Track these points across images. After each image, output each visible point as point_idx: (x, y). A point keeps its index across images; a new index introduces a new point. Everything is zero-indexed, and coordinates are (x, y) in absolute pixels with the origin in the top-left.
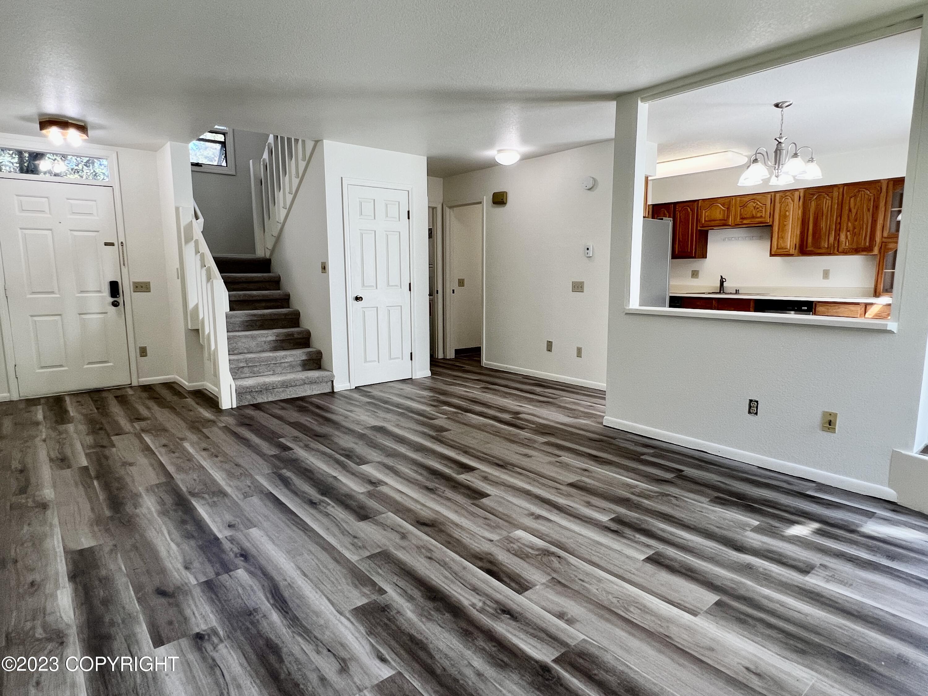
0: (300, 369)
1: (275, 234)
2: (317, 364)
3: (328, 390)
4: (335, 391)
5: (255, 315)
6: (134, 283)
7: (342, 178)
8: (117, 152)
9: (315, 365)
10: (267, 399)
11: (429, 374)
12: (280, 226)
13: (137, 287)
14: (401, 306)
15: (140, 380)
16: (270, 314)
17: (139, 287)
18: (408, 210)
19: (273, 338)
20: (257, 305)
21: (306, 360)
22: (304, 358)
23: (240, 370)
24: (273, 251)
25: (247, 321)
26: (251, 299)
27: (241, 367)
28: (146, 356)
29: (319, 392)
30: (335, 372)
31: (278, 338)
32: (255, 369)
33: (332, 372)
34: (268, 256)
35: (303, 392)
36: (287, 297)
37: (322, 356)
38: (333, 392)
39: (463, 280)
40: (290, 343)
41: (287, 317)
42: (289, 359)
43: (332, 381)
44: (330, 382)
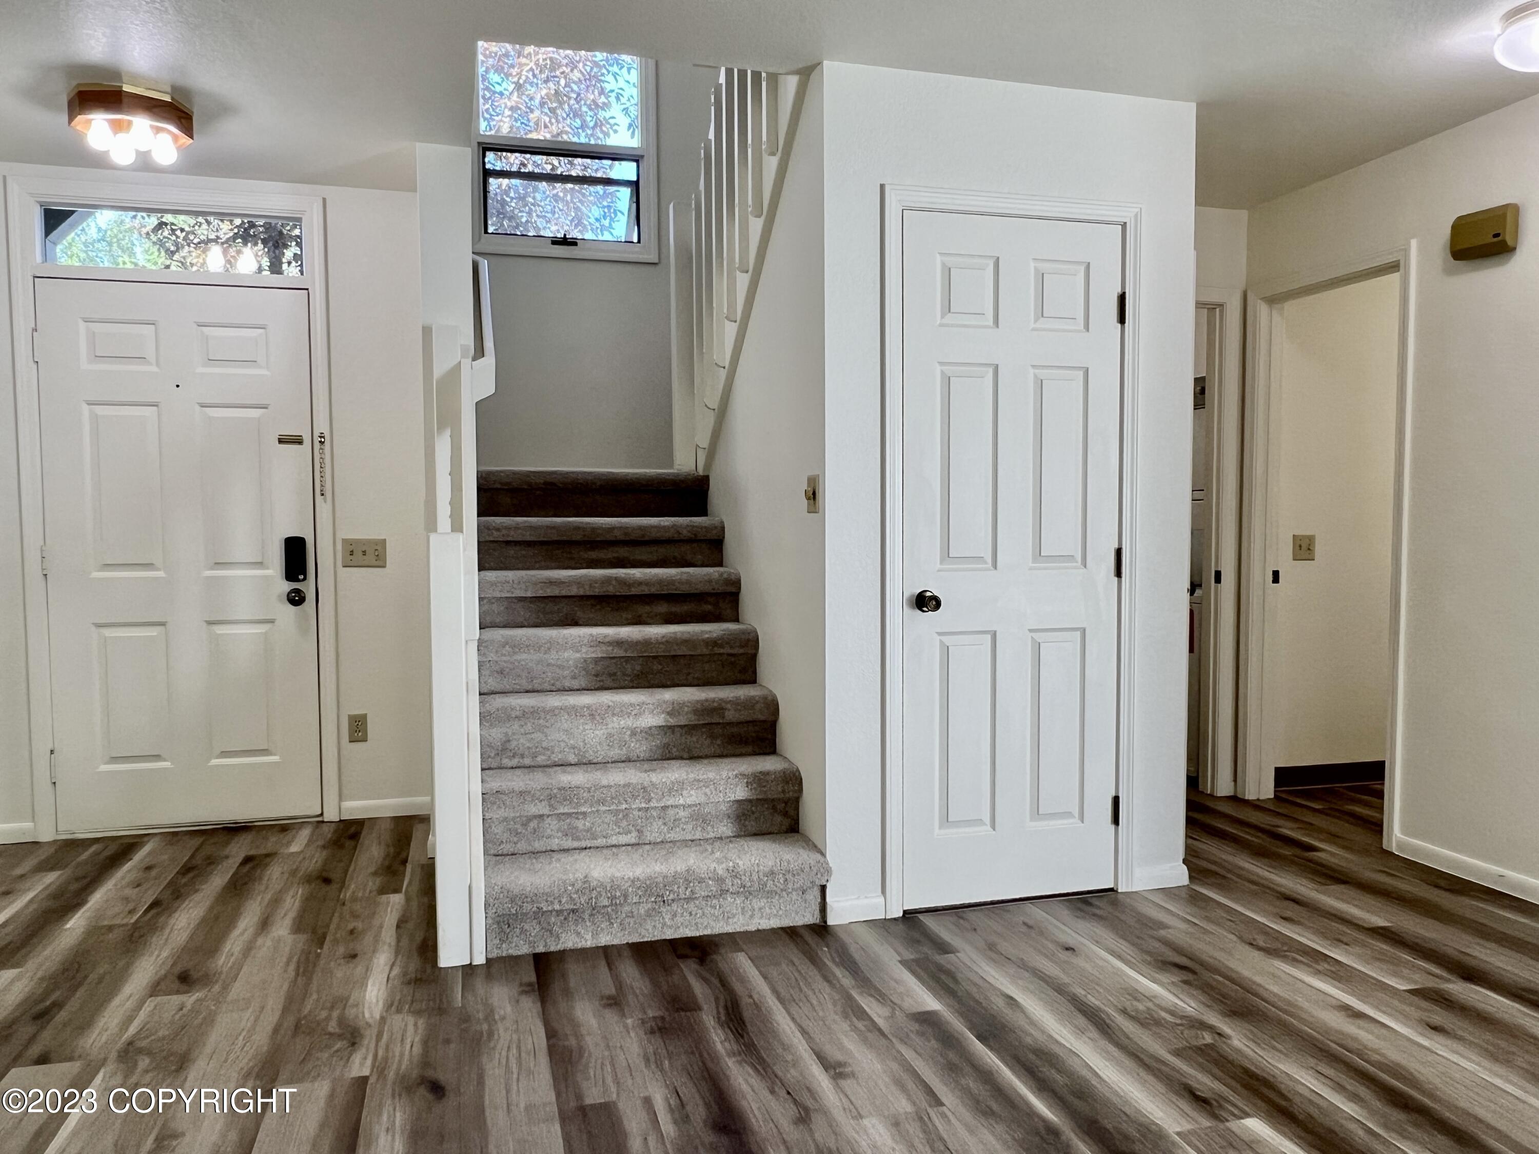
0: (726, 829)
1: (714, 403)
2: (785, 814)
3: (810, 917)
4: (831, 921)
5: (619, 643)
6: (344, 541)
7: (882, 187)
8: (324, 200)
9: (778, 819)
10: (595, 935)
11: (1179, 875)
13: (352, 553)
14: (1083, 631)
15: (347, 804)
16: (668, 642)
17: (358, 553)
18: (1119, 290)
19: (658, 720)
20: (643, 610)
21: (750, 801)
22: (741, 793)
23: (532, 825)
24: (712, 452)
25: (597, 661)
26: (624, 592)
27: (535, 817)
28: (364, 740)
29: (775, 923)
30: (831, 857)
31: (672, 721)
32: (580, 824)
33: (823, 854)
34: (701, 469)
35: (717, 919)
36: (733, 589)
37: (801, 790)
38: (821, 929)
39: (1311, 539)
40: (712, 737)
41: (717, 650)
42: (692, 797)
43: (823, 889)
44: (817, 892)
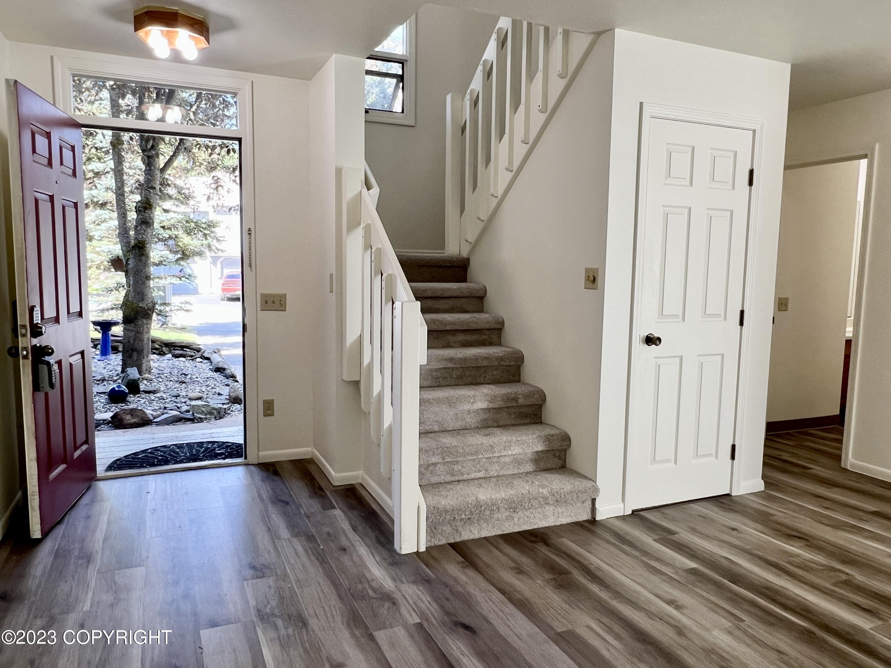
0: (529, 467)
1: (484, 216)
2: (560, 458)
3: (584, 516)
4: (597, 518)
5: (451, 360)
6: (262, 295)
7: (641, 104)
8: (252, 82)
9: (556, 460)
10: (479, 531)
11: (759, 485)
12: (494, 202)
13: (266, 302)
14: (723, 356)
15: (262, 453)
17: (270, 302)
18: (749, 167)
19: (482, 405)
20: (451, 338)
21: (542, 451)
22: (540, 447)
23: (431, 468)
24: (475, 245)
25: (437, 370)
26: (442, 328)
27: (432, 464)
28: (272, 415)
29: (569, 520)
30: (600, 482)
31: (491, 406)
32: (456, 467)
33: (595, 482)
34: (465, 254)
35: (541, 520)
36: (498, 326)
37: (569, 445)
38: (593, 521)
39: (787, 299)
40: (510, 414)
41: (502, 363)
42: (516, 450)
43: (594, 501)
44: (589, 502)
